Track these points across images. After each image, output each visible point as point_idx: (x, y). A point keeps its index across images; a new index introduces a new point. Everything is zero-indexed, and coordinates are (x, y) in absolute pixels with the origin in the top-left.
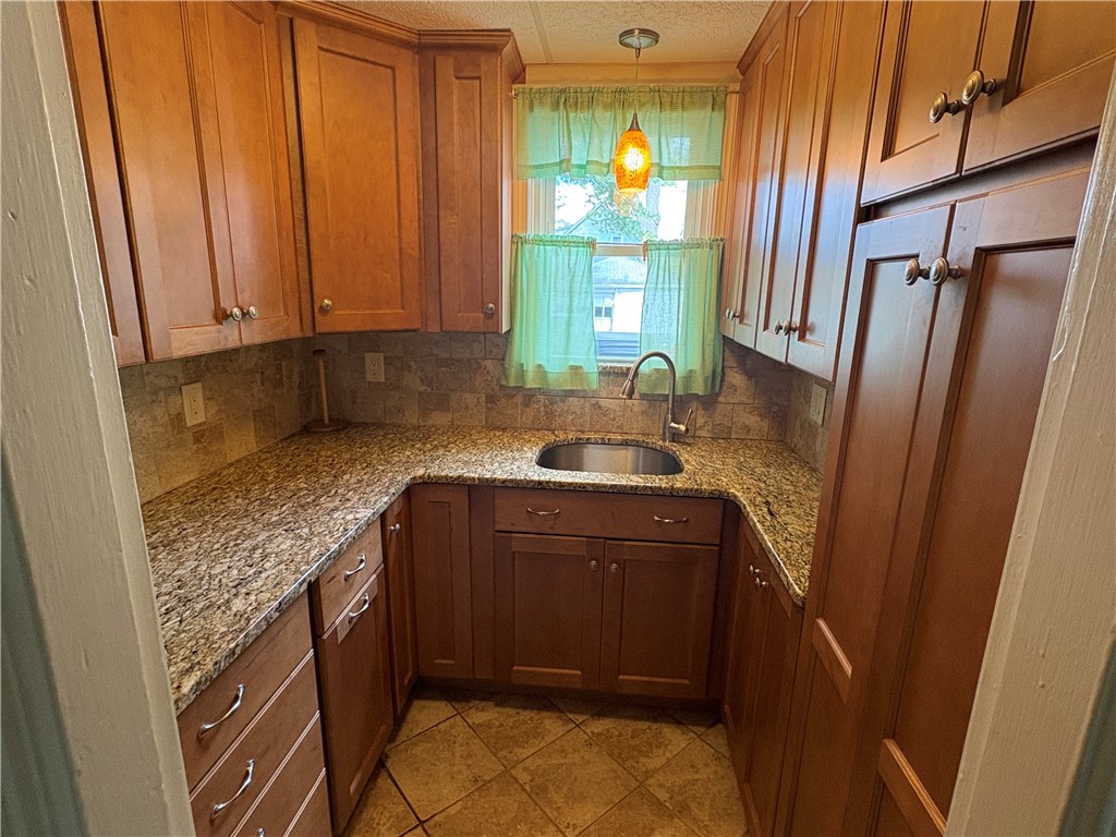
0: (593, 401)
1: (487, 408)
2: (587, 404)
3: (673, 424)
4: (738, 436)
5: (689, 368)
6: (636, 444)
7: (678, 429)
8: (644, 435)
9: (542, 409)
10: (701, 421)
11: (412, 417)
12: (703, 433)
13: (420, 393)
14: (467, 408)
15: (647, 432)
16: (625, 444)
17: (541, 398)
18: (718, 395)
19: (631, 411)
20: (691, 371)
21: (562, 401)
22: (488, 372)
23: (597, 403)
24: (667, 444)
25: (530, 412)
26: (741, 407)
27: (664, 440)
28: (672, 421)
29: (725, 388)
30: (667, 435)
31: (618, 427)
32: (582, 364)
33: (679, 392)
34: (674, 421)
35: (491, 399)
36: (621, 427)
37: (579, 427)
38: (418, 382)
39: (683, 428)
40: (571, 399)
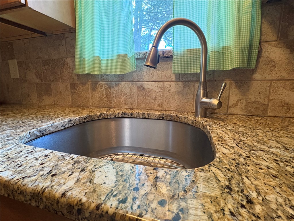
0: (139, 84)
1: (72, 92)
2: (135, 87)
3: (205, 100)
4: (275, 114)
5: (223, 44)
6: (171, 119)
7: (210, 103)
8: (180, 112)
9: (104, 92)
10: (233, 99)
11: (34, 99)
12: (236, 111)
13: (37, 84)
14: (61, 92)
15: (182, 109)
16: (161, 118)
17: (103, 83)
18: (253, 71)
19: (169, 91)
20: (224, 48)
21: (117, 85)
22: (69, 67)
23: (142, 85)
24: (199, 118)
25: (97, 95)
26: (279, 84)
27: (196, 115)
28: (204, 96)
29: (261, 64)
30: (200, 110)
31: (159, 105)
32: (126, 53)
33: (211, 66)
34: (206, 95)
35: (73, 86)
36: (160, 105)
37: (129, 105)
38: (34, 76)
39: (215, 102)
40: (123, 83)
